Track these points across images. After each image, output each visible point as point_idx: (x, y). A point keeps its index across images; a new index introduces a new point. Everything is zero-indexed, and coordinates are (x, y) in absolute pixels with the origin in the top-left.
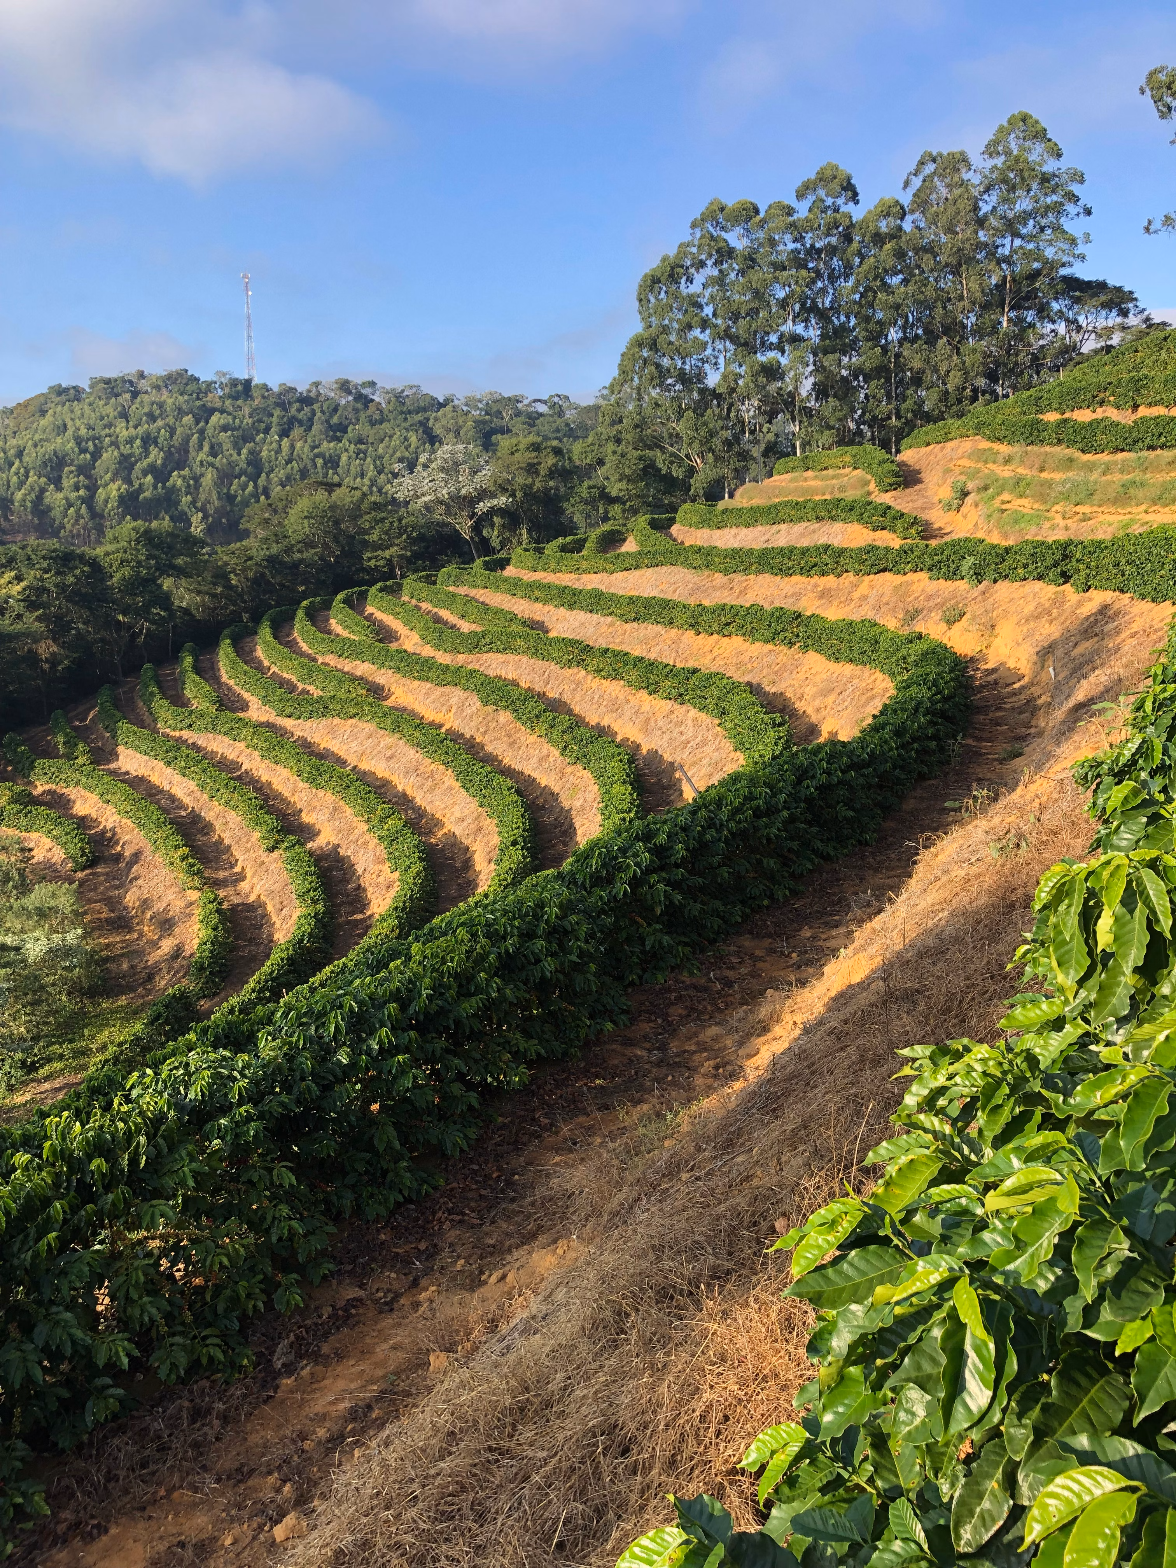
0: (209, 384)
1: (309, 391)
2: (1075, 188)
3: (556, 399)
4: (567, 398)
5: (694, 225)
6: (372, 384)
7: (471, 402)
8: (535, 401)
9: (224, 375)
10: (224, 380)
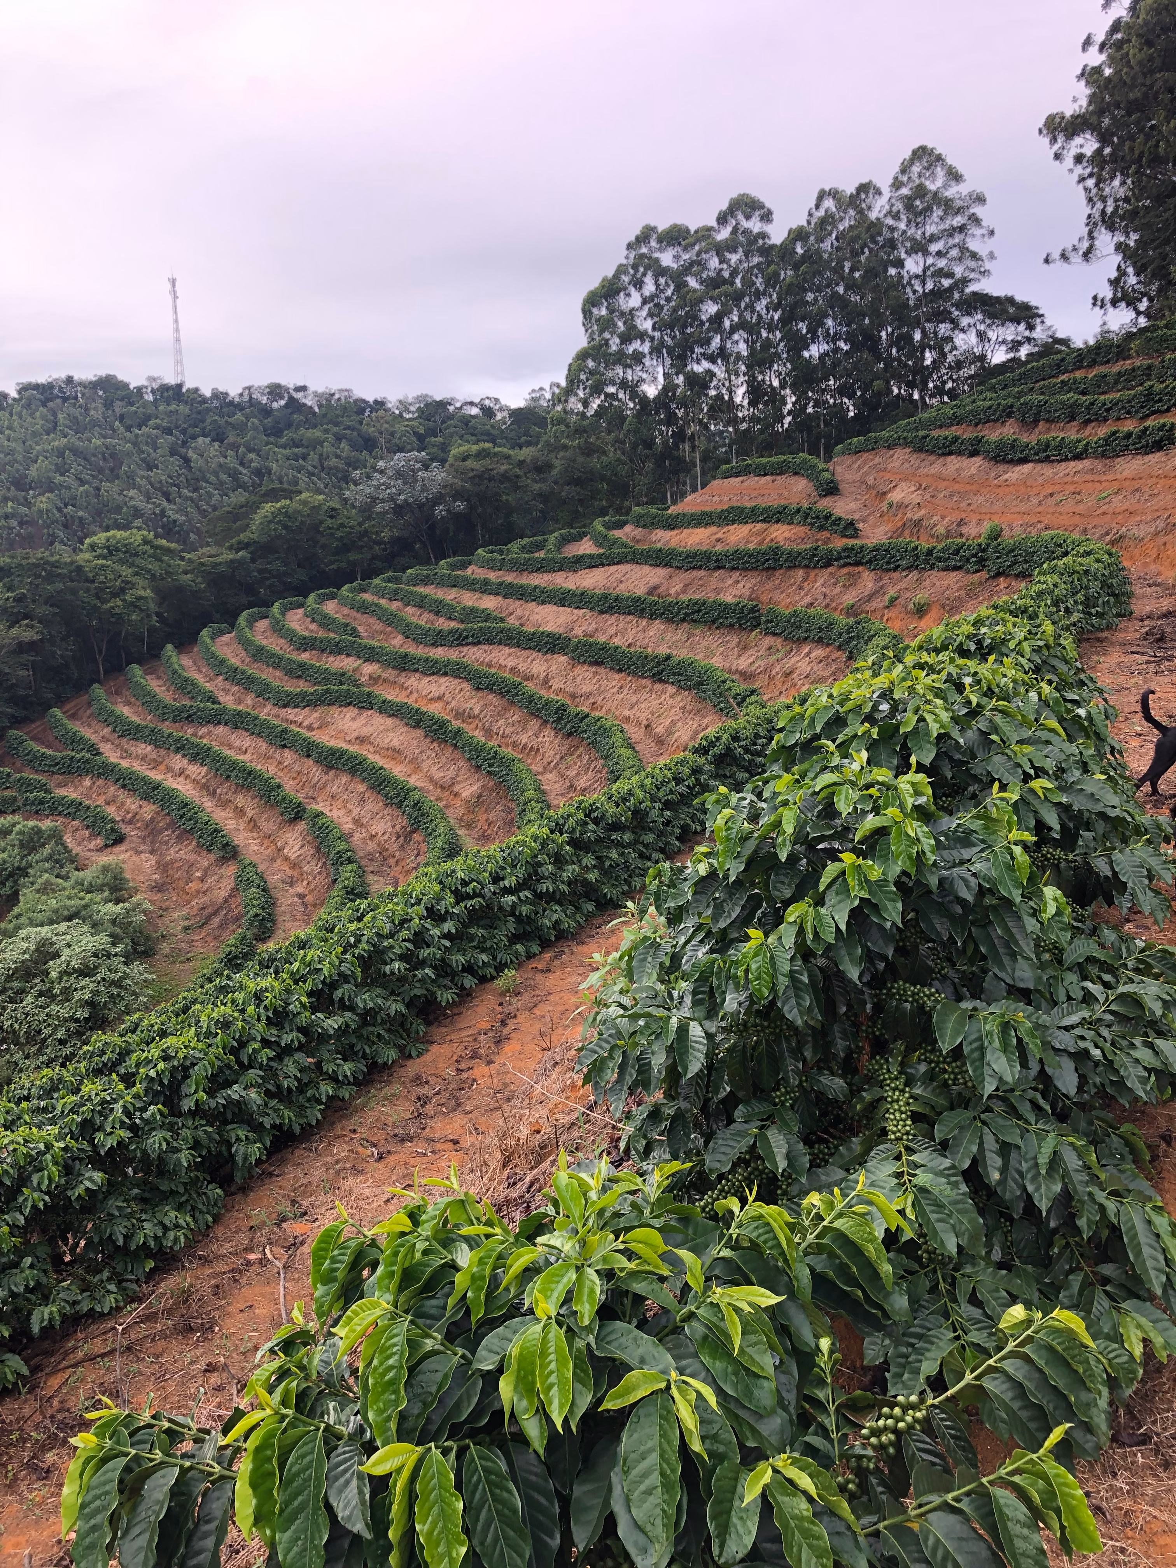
0: (139, 389)
1: (241, 395)
2: (978, 210)
3: (487, 402)
4: (497, 400)
5: (630, 246)
6: (303, 389)
7: (404, 405)
8: (466, 403)
9: (154, 379)
10: (155, 386)
